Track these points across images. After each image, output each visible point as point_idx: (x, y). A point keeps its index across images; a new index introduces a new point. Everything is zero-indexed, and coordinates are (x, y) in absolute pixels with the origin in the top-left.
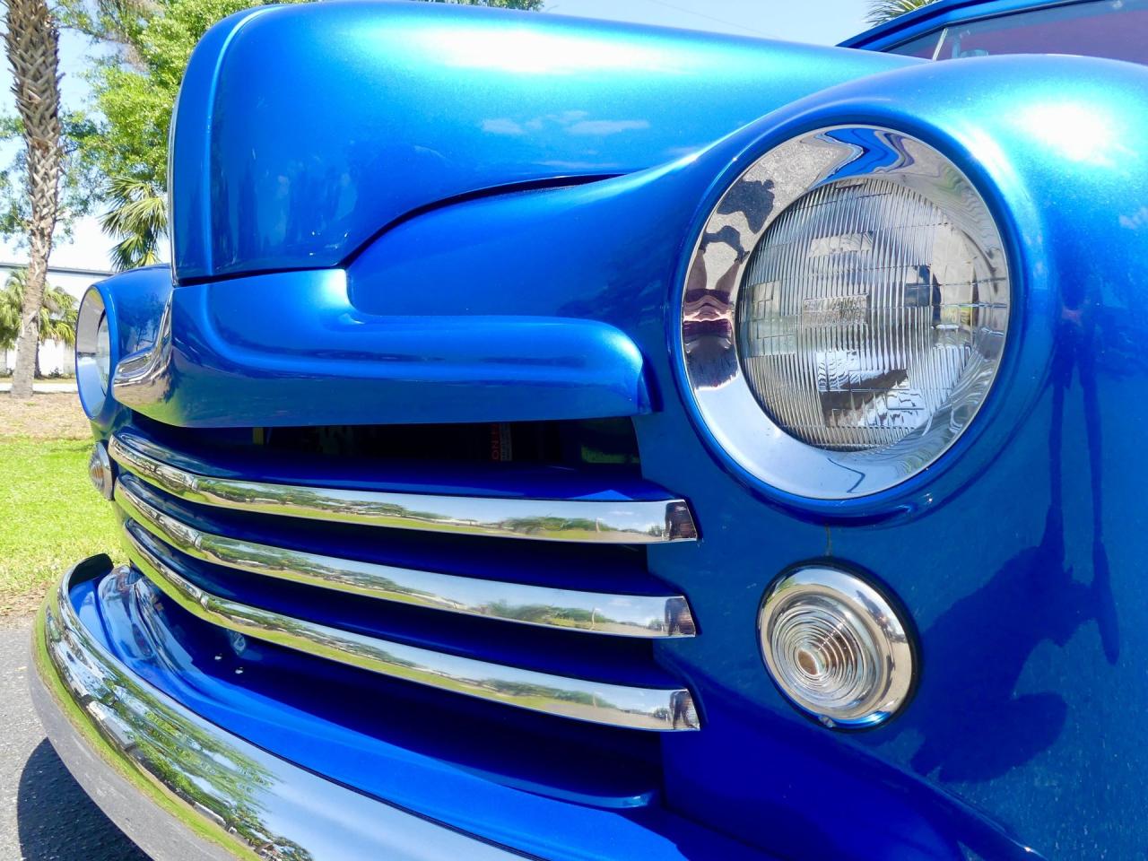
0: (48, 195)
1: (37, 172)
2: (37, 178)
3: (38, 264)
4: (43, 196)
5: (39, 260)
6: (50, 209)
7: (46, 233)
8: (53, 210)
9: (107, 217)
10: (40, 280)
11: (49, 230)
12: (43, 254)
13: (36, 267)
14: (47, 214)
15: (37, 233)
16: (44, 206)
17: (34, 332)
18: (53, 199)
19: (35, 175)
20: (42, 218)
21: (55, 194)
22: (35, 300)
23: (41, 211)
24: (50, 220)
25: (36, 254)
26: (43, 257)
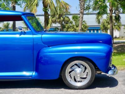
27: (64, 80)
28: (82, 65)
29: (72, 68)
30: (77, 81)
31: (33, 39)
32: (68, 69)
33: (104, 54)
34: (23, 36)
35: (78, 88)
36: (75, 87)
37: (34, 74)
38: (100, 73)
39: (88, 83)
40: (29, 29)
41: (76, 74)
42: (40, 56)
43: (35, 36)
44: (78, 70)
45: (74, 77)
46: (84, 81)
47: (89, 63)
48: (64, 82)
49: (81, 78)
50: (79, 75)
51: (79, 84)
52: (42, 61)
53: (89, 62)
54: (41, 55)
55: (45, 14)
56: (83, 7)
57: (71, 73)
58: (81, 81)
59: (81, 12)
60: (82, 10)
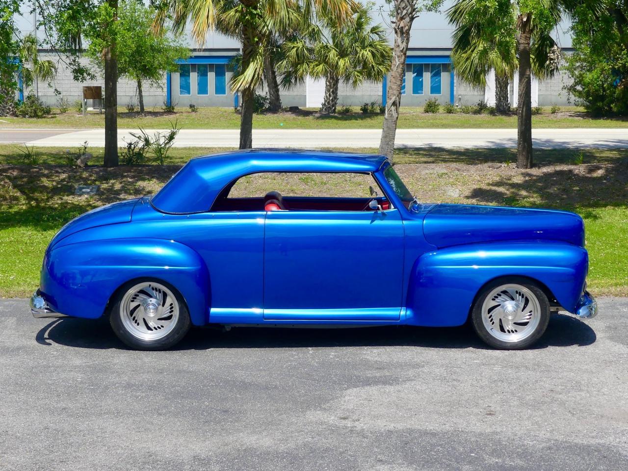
3: (398, 57)
5: (399, 54)
6: (407, 11)
7: (404, 31)
8: (410, 11)
9: (453, 9)
10: (399, 70)
11: (407, 28)
13: (397, 60)
14: (405, 14)
15: (399, 32)
16: (404, 9)
17: (393, 114)
20: (402, 18)
22: (395, 87)
23: (402, 12)
24: (408, 19)
25: (397, 49)
26: (402, 51)
27: (477, 329)
28: (520, 295)
29: (496, 300)
30: (506, 331)
31: (404, 228)
32: (488, 303)
33: (570, 270)
34: (377, 222)
35: (511, 346)
36: (504, 345)
37: (403, 313)
38: (555, 310)
39: (533, 335)
40: (392, 207)
41: (506, 315)
42: (417, 271)
43: (405, 222)
44: (510, 305)
45: (500, 320)
46: (522, 330)
47: (536, 291)
48: (479, 332)
49: (515, 323)
50: (510, 318)
51: (514, 338)
53: (536, 289)
54: (421, 267)
55: (247, 34)
56: (409, 7)
57: (493, 313)
58: (516, 331)
59: (398, 28)
60: (402, 22)
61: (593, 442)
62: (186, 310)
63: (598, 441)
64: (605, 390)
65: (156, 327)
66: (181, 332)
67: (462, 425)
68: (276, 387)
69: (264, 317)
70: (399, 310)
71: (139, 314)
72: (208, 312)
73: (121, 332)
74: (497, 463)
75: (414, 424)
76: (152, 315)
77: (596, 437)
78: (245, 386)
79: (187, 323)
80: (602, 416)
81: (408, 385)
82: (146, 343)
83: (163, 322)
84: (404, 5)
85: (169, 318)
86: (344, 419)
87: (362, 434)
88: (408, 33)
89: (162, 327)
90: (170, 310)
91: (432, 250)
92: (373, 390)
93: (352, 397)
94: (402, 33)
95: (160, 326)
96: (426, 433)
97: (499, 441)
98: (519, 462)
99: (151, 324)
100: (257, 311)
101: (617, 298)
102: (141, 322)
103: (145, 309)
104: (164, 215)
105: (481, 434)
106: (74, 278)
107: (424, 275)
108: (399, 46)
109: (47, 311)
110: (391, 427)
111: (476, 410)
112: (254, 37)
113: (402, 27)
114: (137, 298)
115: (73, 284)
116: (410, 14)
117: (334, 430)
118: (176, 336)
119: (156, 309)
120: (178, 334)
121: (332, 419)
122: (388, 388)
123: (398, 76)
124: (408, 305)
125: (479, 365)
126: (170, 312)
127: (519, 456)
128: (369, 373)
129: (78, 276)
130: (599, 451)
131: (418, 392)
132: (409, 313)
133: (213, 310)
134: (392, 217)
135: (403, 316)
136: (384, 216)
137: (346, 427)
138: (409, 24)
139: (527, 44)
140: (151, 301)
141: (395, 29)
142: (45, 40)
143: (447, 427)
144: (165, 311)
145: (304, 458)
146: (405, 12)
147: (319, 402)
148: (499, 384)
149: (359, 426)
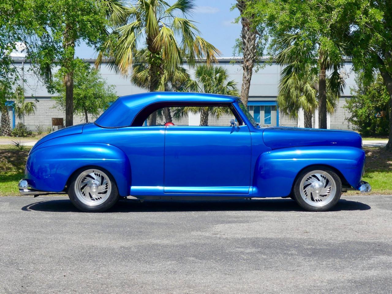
0: (250, 49)
1: (245, 38)
2: (245, 41)
3: (245, 84)
4: (248, 50)
5: (245, 82)
6: (251, 56)
8: (252, 56)
10: (246, 92)
11: (250, 66)
12: (247, 79)
15: (245, 69)
16: (248, 55)
18: (252, 50)
19: (244, 40)
20: (247, 61)
21: (253, 47)
23: (247, 57)
24: (251, 61)
25: (245, 79)
26: (247, 80)
27: (297, 198)
28: (323, 178)
29: (309, 181)
30: (315, 200)
31: (251, 138)
32: (304, 182)
33: (354, 162)
34: (235, 133)
35: (318, 209)
36: (314, 208)
37: (251, 189)
39: (332, 202)
40: (244, 124)
41: (315, 190)
42: (259, 163)
43: (252, 134)
44: (316, 184)
45: (311, 193)
46: (325, 199)
47: (333, 174)
48: (298, 200)
49: (320, 195)
50: (317, 192)
51: (320, 204)
52: (262, 173)
53: (333, 173)
54: (262, 161)
55: (153, 70)
56: (251, 54)
57: (307, 189)
58: (321, 200)
59: (245, 67)
60: (247, 63)
61: (372, 241)
62: (115, 186)
63: (374, 241)
64: (378, 224)
65: (97, 198)
66: (112, 200)
67: (288, 236)
68: (172, 224)
69: (164, 191)
70: (248, 187)
71: (87, 190)
72: (129, 188)
73: (75, 200)
74: (311, 248)
75: (259, 236)
76: (94, 190)
77: (373, 239)
78: (153, 224)
79: (116, 194)
80: (376, 233)
81: (254, 223)
82: (90, 207)
83: (101, 195)
84: (249, 52)
85: (105, 192)
86: (215, 234)
87: (227, 239)
88: (251, 70)
89: (101, 198)
90: (106, 188)
91: (268, 150)
92: (234, 225)
93: (219, 227)
94: (248, 69)
95: (99, 198)
96: (266, 238)
97: (313, 241)
98: (325, 247)
99: (94, 196)
100: (160, 188)
101: (382, 195)
102: (88, 195)
103: (90, 187)
104: (103, 128)
105: (300, 239)
106: (46, 171)
107: (264, 169)
108: (245, 77)
109: (29, 191)
110: (245, 237)
111: (297, 231)
112: (157, 72)
113: (248, 66)
114: (85, 180)
115: (46, 176)
116: (252, 58)
117: (208, 238)
118: (109, 203)
119: (97, 187)
120: (110, 201)
121: (207, 234)
122: (242, 224)
123: (245, 95)
124: (254, 185)
125: (299, 217)
126: (106, 189)
127: (326, 245)
128: (230, 220)
129: (49, 170)
130: (375, 244)
131: (261, 226)
132: (254, 189)
133: (133, 188)
134: (243, 130)
135: (251, 192)
136: (238, 130)
137: (216, 237)
138: (252, 64)
139: (323, 76)
140: (94, 182)
141: (243, 67)
142: (30, 68)
143: (280, 237)
144: (102, 188)
145: (190, 246)
146: (249, 57)
147: (199, 229)
148: (312, 223)
149: (224, 237)
